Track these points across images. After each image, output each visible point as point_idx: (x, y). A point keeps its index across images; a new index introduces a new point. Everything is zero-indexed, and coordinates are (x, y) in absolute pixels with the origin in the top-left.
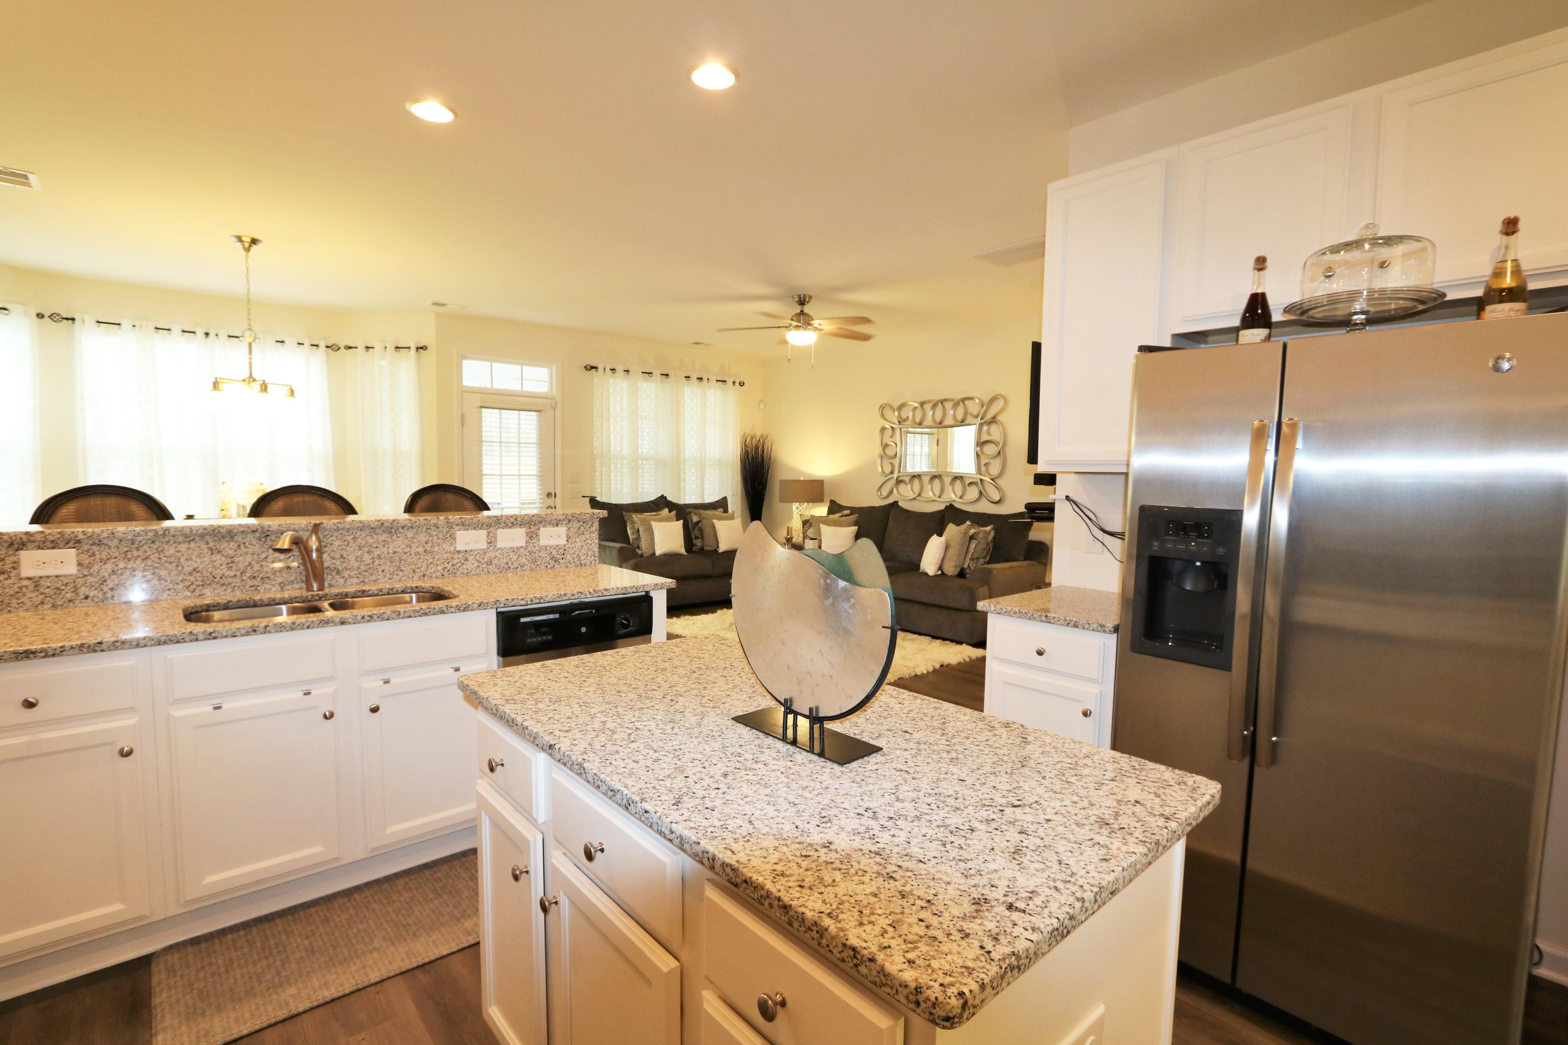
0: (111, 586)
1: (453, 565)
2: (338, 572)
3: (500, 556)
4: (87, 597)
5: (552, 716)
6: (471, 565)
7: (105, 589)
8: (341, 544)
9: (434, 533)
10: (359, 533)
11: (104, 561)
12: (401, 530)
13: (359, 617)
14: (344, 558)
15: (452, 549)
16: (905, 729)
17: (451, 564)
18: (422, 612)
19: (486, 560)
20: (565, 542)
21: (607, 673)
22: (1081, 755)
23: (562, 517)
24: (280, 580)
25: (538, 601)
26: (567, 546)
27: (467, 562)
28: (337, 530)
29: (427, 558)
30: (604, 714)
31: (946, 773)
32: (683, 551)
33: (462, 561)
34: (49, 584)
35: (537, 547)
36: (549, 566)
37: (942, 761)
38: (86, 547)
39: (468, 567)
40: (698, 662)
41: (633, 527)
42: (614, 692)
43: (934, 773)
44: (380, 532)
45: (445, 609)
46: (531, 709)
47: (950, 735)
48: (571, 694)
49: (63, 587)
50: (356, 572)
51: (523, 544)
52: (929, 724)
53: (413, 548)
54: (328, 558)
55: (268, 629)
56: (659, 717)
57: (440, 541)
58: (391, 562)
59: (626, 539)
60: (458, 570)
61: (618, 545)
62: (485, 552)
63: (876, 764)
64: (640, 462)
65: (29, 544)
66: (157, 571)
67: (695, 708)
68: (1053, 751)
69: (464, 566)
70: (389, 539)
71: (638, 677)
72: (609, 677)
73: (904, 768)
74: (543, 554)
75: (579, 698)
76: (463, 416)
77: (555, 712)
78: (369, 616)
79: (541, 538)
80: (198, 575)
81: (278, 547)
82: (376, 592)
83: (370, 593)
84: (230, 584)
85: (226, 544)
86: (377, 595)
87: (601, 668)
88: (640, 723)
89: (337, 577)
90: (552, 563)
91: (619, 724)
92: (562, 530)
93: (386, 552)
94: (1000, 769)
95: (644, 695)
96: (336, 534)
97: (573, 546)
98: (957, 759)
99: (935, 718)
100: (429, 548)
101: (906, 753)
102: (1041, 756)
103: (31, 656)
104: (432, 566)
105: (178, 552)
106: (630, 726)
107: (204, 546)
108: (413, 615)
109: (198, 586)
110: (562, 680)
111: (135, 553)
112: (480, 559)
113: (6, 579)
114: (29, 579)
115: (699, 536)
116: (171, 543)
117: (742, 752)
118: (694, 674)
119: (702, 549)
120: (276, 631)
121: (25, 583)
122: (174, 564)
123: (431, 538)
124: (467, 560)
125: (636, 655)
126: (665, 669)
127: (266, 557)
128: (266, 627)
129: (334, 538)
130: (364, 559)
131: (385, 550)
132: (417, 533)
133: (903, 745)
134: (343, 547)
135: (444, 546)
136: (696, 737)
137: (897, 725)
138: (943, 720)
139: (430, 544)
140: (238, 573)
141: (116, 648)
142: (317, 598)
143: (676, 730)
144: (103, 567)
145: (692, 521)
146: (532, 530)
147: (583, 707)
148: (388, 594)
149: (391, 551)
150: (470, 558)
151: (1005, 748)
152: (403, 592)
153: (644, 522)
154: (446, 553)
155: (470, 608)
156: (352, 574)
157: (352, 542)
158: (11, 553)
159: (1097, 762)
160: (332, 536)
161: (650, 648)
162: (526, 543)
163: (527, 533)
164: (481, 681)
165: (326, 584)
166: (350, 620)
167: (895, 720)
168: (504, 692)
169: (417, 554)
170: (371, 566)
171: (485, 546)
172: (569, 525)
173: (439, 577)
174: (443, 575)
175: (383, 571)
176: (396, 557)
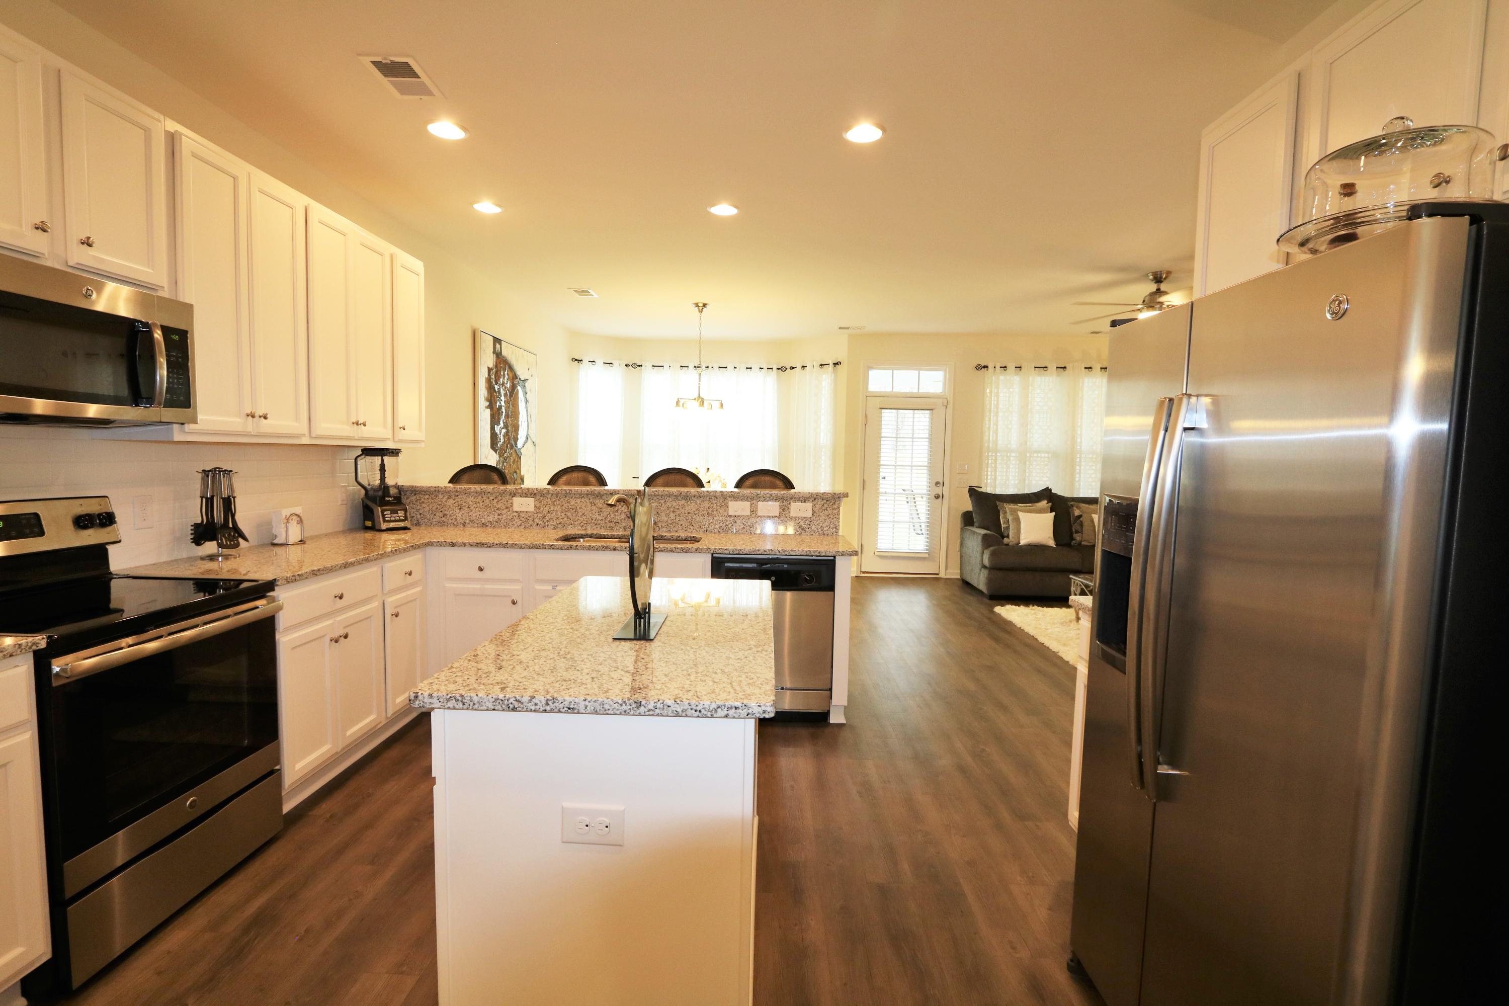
0: (547, 519)
1: (726, 525)
3: (759, 522)
4: (537, 525)
6: (739, 525)
7: (545, 521)
8: (658, 505)
9: (714, 502)
10: (668, 499)
11: (545, 506)
13: (623, 548)
14: (659, 514)
15: (726, 514)
17: (725, 524)
18: (659, 549)
19: (749, 524)
20: (811, 516)
23: (808, 496)
24: (624, 524)
25: (738, 552)
26: (811, 519)
27: (736, 524)
28: (655, 496)
29: (709, 518)
32: (1052, 543)
33: (733, 523)
34: (524, 516)
35: (788, 517)
36: (797, 533)
38: (538, 497)
39: (737, 528)
41: (1005, 517)
44: (680, 499)
45: (674, 549)
49: (529, 518)
51: (777, 514)
53: (700, 511)
57: (718, 507)
59: (996, 527)
60: (732, 529)
61: (988, 532)
62: (748, 517)
64: (1028, 455)
65: (517, 495)
66: (567, 513)
69: (734, 527)
70: (686, 504)
76: (866, 416)
79: (791, 510)
80: (585, 517)
81: (609, 502)
82: (669, 538)
83: (666, 537)
85: (598, 500)
90: (800, 531)
92: (809, 505)
93: (683, 513)
96: (655, 498)
97: (817, 519)
100: (710, 512)
103: (482, 546)
104: (712, 524)
105: (576, 503)
107: (588, 501)
109: (585, 524)
111: (558, 502)
112: (745, 523)
113: (508, 511)
114: (516, 512)
115: (1080, 530)
116: (573, 498)
119: (1080, 544)
120: (581, 549)
121: (515, 514)
122: (574, 510)
123: (712, 505)
127: (618, 510)
129: (654, 501)
130: (670, 516)
131: (683, 510)
132: (703, 501)
134: (659, 507)
135: (720, 511)
139: (711, 509)
140: (604, 518)
141: (513, 547)
145: (1074, 514)
146: (784, 504)
149: (686, 512)
150: (738, 522)
153: (1014, 512)
154: (722, 516)
155: (690, 551)
156: (663, 525)
157: (664, 504)
158: (510, 498)
160: (652, 500)
162: (779, 513)
163: (780, 506)
166: (619, 549)
169: (703, 515)
170: (674, 521)
171: (748, 513)
172: (815, 503)
173: (715, 533)
174: (719, 532)
175: (681, 525)
176: (690, 516)
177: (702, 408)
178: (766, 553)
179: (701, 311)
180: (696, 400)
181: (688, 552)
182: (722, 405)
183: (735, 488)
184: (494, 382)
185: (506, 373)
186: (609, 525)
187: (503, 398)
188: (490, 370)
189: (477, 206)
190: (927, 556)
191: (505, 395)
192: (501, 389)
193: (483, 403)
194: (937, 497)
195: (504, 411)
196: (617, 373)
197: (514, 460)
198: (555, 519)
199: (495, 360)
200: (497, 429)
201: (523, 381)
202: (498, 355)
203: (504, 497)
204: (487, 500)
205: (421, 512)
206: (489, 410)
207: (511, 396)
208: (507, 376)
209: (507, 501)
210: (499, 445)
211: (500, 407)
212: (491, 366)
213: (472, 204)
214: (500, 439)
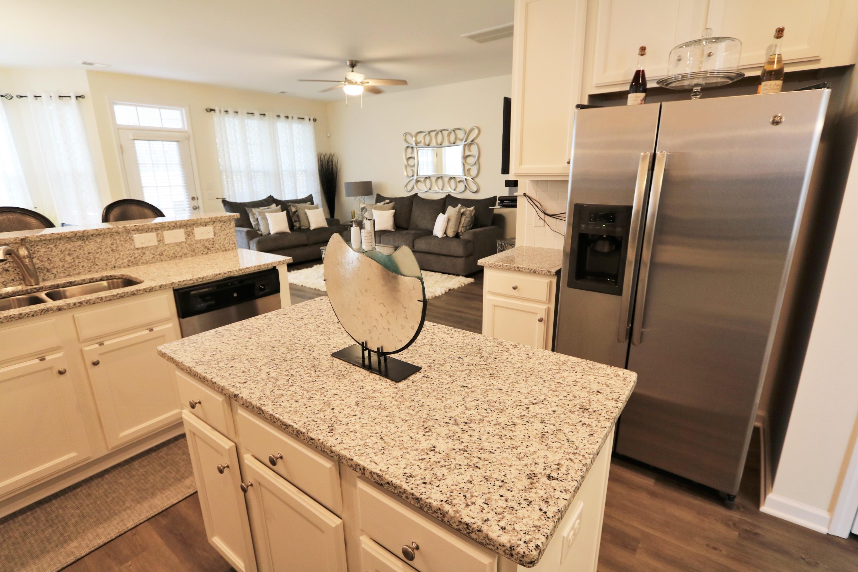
1: (135, 258)
2: (48, 271)
3: (168, 249)
5: (231, 372)
6: (148, 256)
8: (45, 250)
9: (117, 238)
10: (58, 242)
12: (91, 237)
13: (72, 305)
14: (50, 260)
15: (132, 247)
16: (458, 356)
17: (133, 257)
18: (118, 296)
19: (158, 253)
20: (213, 237)
21: (262, 333)
22: (561, 363)
23: (208, 220)
26: (214, 239)
27: (145, 255)
28: (40, 240)
29: (115, 254)
30: (267, 366)
31: (490, 385)
32: (288, 230)
33: (141, 255)
35: (194, 241)
36: (204, 253)
37: (485, 377)
39: (146, 258)
40: (320, 319)
41: (254, 217)
42: (270, 348)
43: (483, 386)
44: (75, 240)
45: (136, 292)
46: (215, 368)
47: (485, 357)
48: (241, 353)
51: (184, 240)
52: (471, 351)
53: (103, 249)
54: (38, 262)
56: (304, 365)
57: (122, 242)
58: (88, 260)
59: (250, 225)
60: (139, 261)
61: (245, 229)
62: (157, 247)
63: (448, 383)
64: (253, 174)
67: (326, 354)
68: (545, 361)
69: (144, 258)
70: (83, 244)
71: (283, 335)
72: (264, 337)
73: (465, 385)
74: (199, 245)
75: (247, 355)
76: (121, 147)
77: (233, 368)
78: (79, 303)
79: (196, 235)
82: (80, 282)
83: (76, 283)
86: (82, 284)
87: (257, 330)
88: (292, 371)
89: (47, 274)
90: (206, 251)
91: (279, 373)
92: (210, 229)
93: (82, 254)
94: (519, 378)
95: (290, 348)
96: (40, 244)
97: (219, 238)
98: (493, 374)
99: (474, 346)
100: (115, 248)
101: (463, 373)
102: (539, 366)
104: (119, 260)
106: (286, 373)
108: (112, 298)
110: (232, 341)
112: (154, 253)
115: (297, 220)
117: (364, 385)
118: (319, 328)
119: (300, 228)
123: (115, 241)
124: (144, 254)
125: (279, 317)
126: (300, 327)
129: (39, 247)
130: (66, 259)
131: (81, 252)
133: (460, 368)
134: (48, 253)
135: (126, 245)
136: (332, 377)
137: (453, 353)
138: (479, 347)
139: (115, 245)
142: (35, 290)
143: (318, 373)
145: (292, 211)
146: (189, 230)
147: (252, 362)
148: (90, 282)
149: (86, 253)
150: (147, 252)
151: (518, 363)
152: (101, 280)
153: (260, 213)
155: (154, 289)
156: (59, 270)
157: (54, 248)
159: (570, 366)
160: (37, 246)
161: (286, 311)
162: (186, 239)
163: (186, 233)
164: (175, 349)
165: (40, 279)
166: (65, 307)
167: (451, 350)
168: (193, 356)
169: (107, 252)
170: (73, 264)
171: (156, 243)
172: (214, 225)
173: (124, 267)
174: (129, 266)
175: (83, 266)
176: (91, 256)
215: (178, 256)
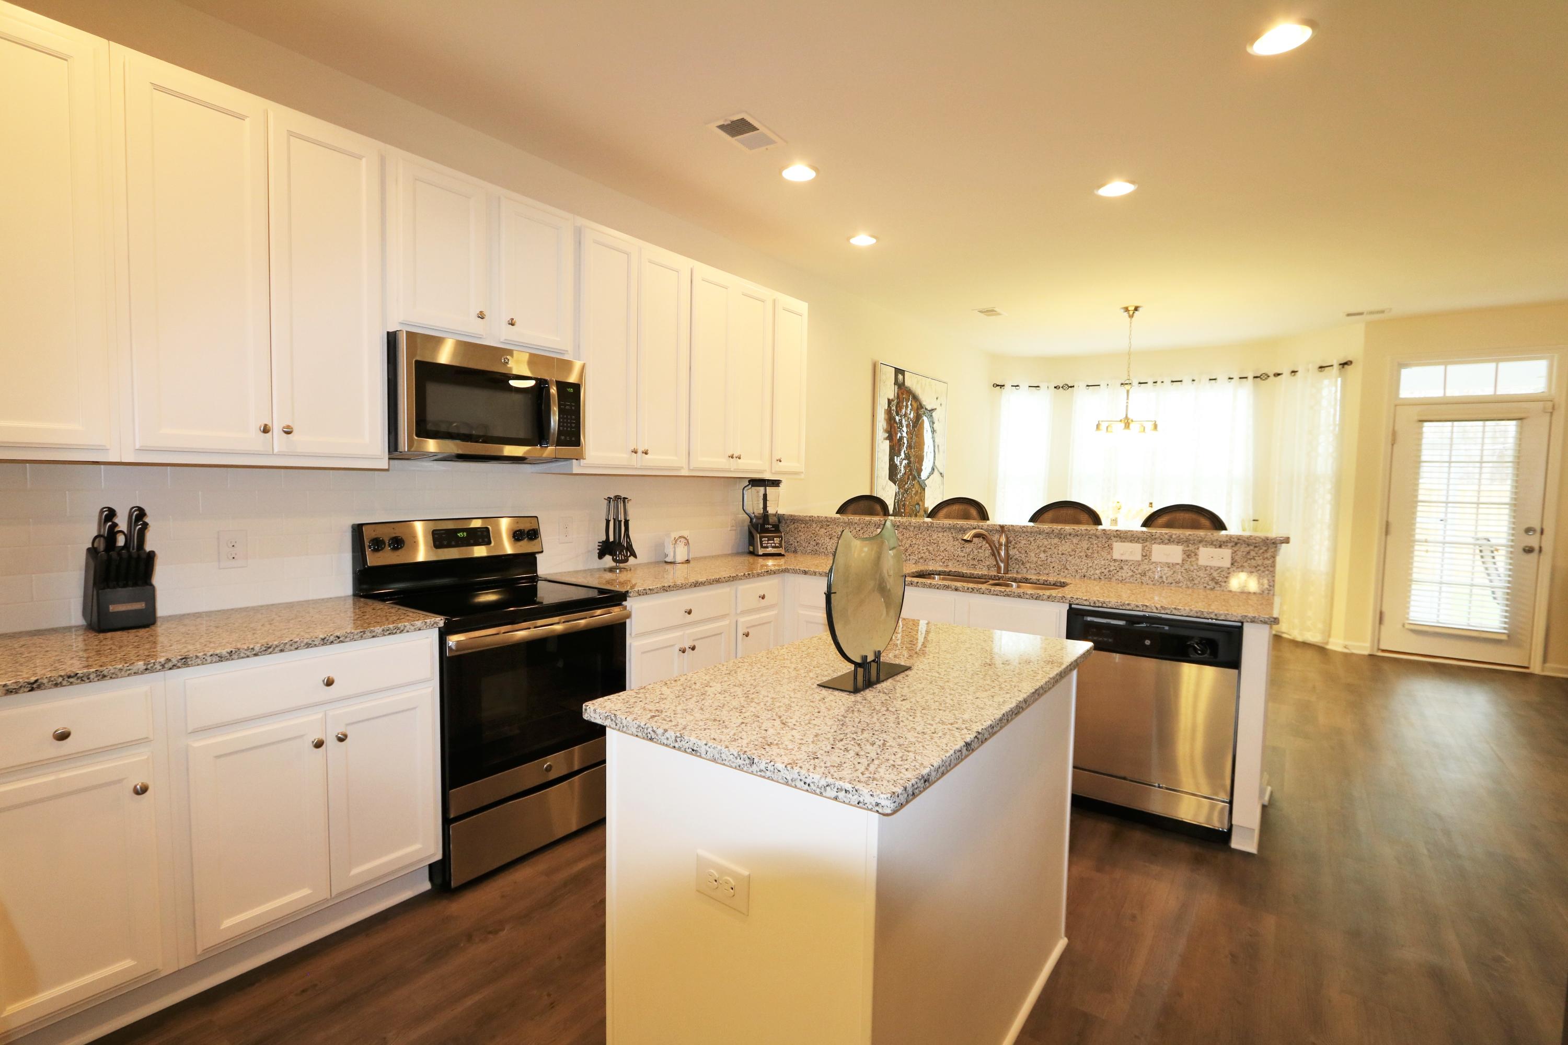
0: (909, 553)
1: (1109, 571)
2: (1023, 564)
3: (1154, 569)
6: (1126, 573)
7: (907, 554)
8: (1025, 542)
9: (1095, 542)
10: (1038, 536)
11: (907, 539)
12: (1068, 536)
14: (1027, 553)
15: (1109, 557)
17: (1108, 569)
19: (1140, 571)
20: (1229, 565)
23: (1225, 539)
24: (988, 563)
26: (1230, 570)
27: (1122, 571)
28: (1023, 532)
29: (1088, 562)
33: (1118, 569)
35: (1195, 566)
36: (1208, 587)
38: (901, 530)
39: (1123, 575)
44: (1053, 536)
50: (1035, 565)
51: (1180, 561)
53: (1077, 552)
54: (1017, 553)
55: (918, 584)
57: (1099, 549)
58: (1060, 561)
60: (1113, 576)
62: (1139, 564)
66: (928, 547)
69: (1119, 574)
70: (1059, 543)
74: (1201, 574)
76: (1394, 433)
79: (1201, 557)
80: (947, 552)
81: (965, 538)
82: (1034, 581)
83: (1031, 581)
84: (961, 561)
86: (1036, 584)
89: (1022, 567)
90: (1212, 584)
92: (1227, 552)
93: (1056, 553)
96: (1023, 535)
97: (1238, 570)
100: (1089, 554)
104: (1091, 569)
105: (938, 537)
107: (950, 535)
109: (946, 560)
111: (920, 536)
112: (1135, 570)
116: (936, 531)
122: (936, 545)
123: (1091, 546)
124: (1122, 568)
127: (981, 546)
128: (917, 583)
129: (1022, 538)
130: (1041, 556)
131: (1056, 551)
132: (1081, 540)
134: (1027, 545)
135: (1103, 553)
139: (1090, 551)
140: (966, 555)
142: (997, 578)
144: (907, 542)
146: (1190, 548)
149: (1060, 553)
150: (1125, 567)
154: (1104, 560)
156: (1032, 566)
157: (1033, 542)
160: (1020, 536)
162: (1183, 560)
163: (1184, 552)
165: (1010, 570)
169: (1080, 557)
170: (1045, 562)
171: (1139, 558)
172: (1235, 549)
173: (1094, 579)
174: (1100, 578)
175: (1053, 567)
176: (1064, 557)
177: (1127, 431)
178: (1138, 609)
179: (1131, 316)
180: (1123, 422)
181: (1039, 600)
182: (1156, 427)
183: (1141, 526)
184: (894, 413)
185: (909, 403)
186: (972, 562)
187: (905, 429)
188: (890, 401)
189: (854, 241)
190: (1504, 637)
191: (908, 426)
192: (904, 420)
193: (881, 434)
194: (1529, 550)
195: (905, 441)
196: (1044, 397)
197: (917, 491)
198: (917, 552)
199: (896, 391)
200: (897, 460)
201: (930, 411)
202: (900, 386)
203: (869, 528)
204: (854, 531)
205: (798, 540)
206: (888, 442)
207: (914, 427)
208: (910, 407)
209: (872, 533)
210: (899, 477)
211: (901, 438)
212: (891, 397)
213: (848, 239)
214: (900, 470)
215: (1166, 582)
